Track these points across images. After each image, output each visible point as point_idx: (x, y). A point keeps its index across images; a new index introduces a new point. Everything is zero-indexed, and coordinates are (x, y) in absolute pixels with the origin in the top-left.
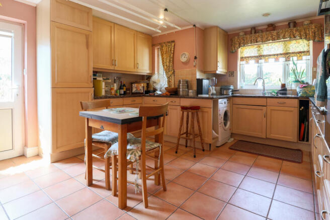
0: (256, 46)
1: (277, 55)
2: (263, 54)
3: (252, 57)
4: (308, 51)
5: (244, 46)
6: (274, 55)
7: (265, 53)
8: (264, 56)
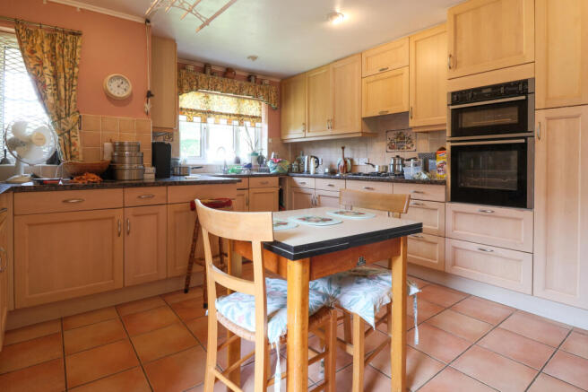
0: (203, 95)
1: (230, 115)
2: (211, 109)
3: (197, 111)
4: (260, 117)
5: (197, 90)
6: (227, 114)
7: (215, 109)
8: (213, 113)
